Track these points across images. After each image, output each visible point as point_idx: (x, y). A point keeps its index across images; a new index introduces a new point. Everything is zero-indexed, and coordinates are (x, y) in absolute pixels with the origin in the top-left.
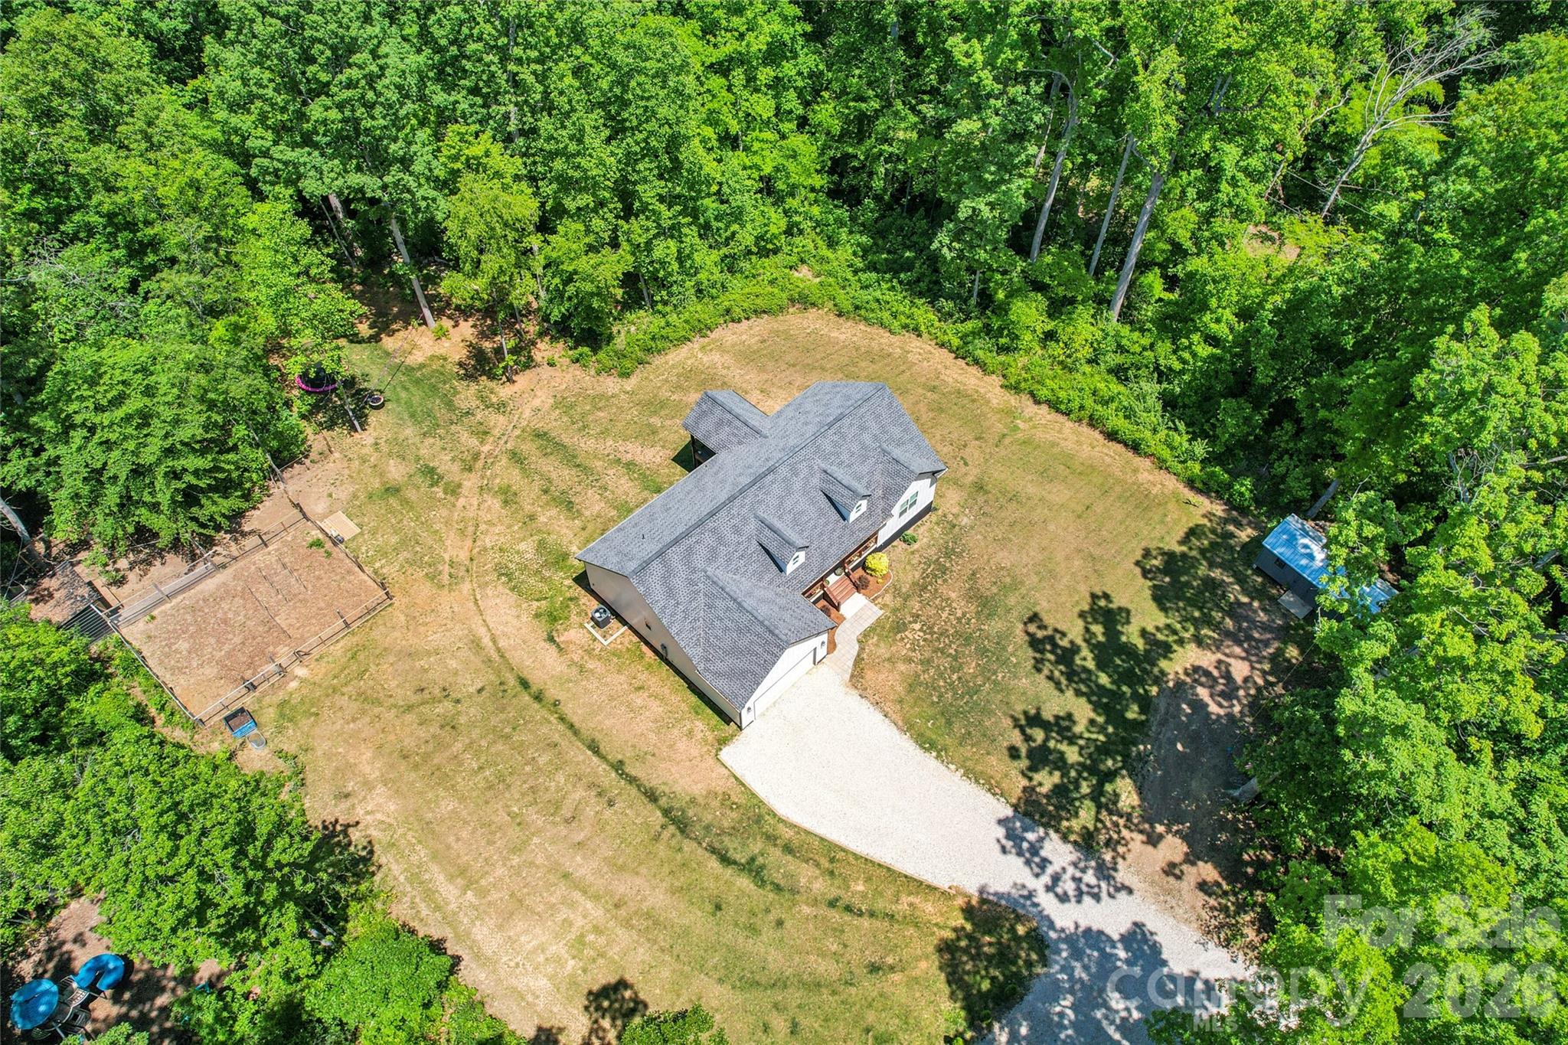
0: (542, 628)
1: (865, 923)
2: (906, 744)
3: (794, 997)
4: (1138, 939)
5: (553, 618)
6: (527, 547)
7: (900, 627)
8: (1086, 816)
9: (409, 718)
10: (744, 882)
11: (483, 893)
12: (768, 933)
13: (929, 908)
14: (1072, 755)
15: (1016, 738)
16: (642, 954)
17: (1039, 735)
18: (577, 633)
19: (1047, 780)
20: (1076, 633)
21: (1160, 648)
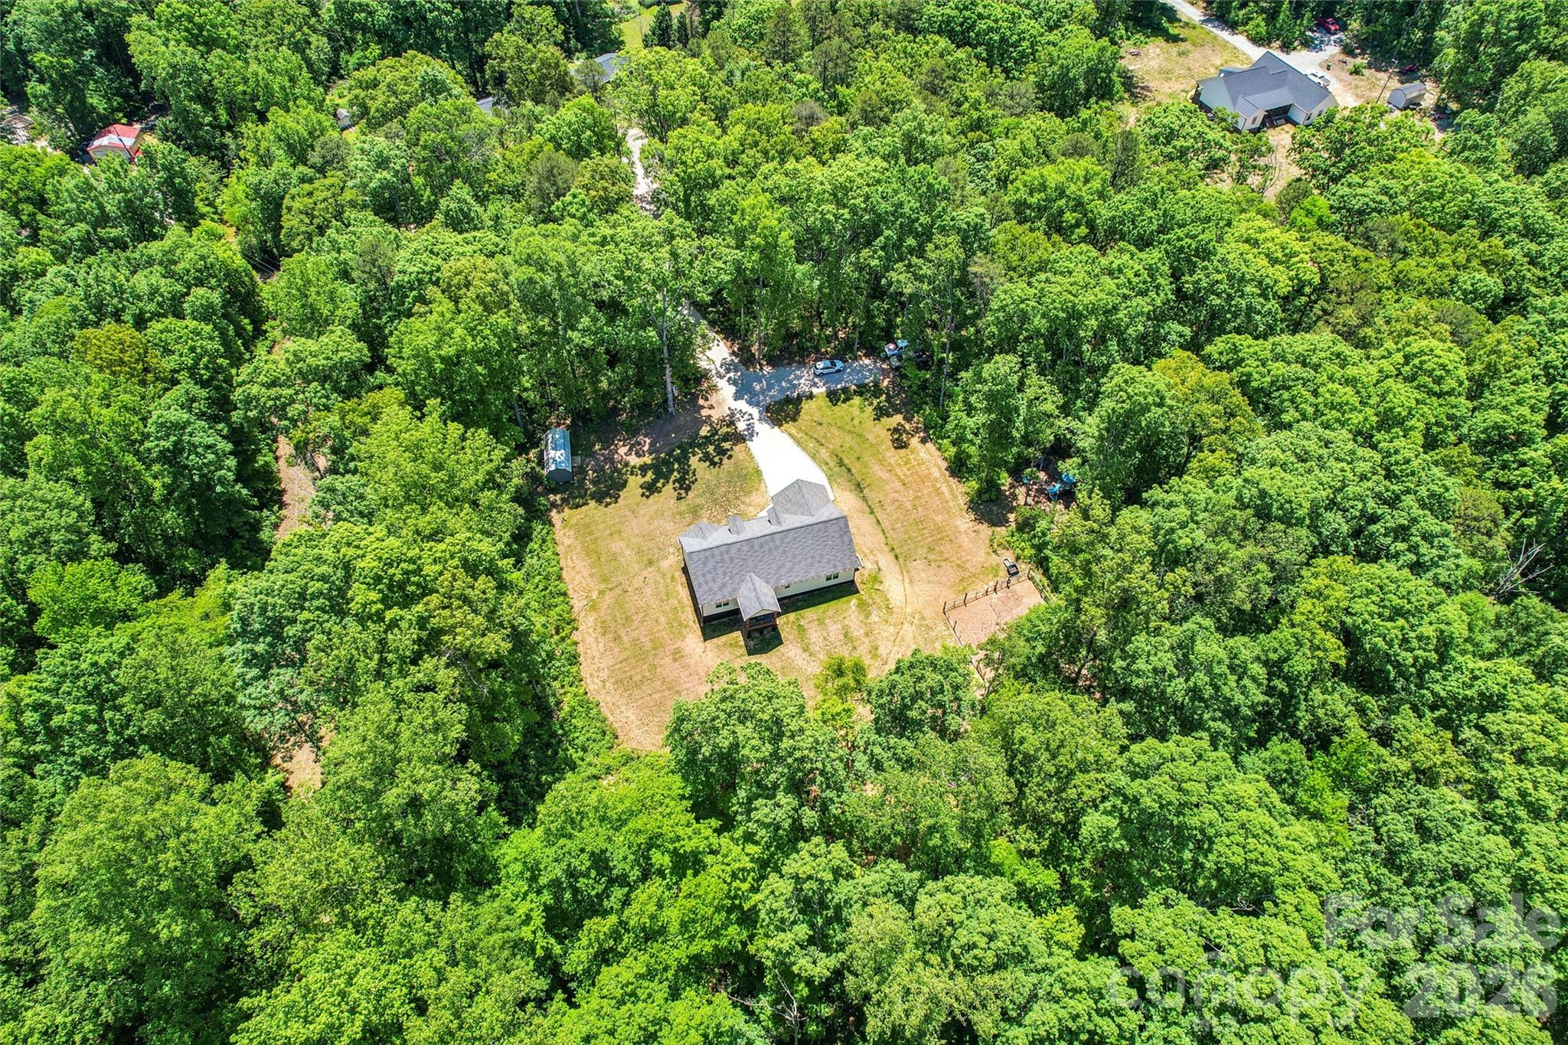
0: (881, 576)
1: (815, 435)
2: (765, 476)
4: (737, 397)
5: (876, 579)
6: (874, 618)
8: (725, 430)
10: (846, 461)
11: (934, 485)
12: (847, 445)
13: (793, 430)
14: (711, 449)
15: (725, 461)
16: (886, 453)
17: (717, 459)
18: (868, 565)
19: (726, 445)
20: (670, 486)
21: (644, 469)
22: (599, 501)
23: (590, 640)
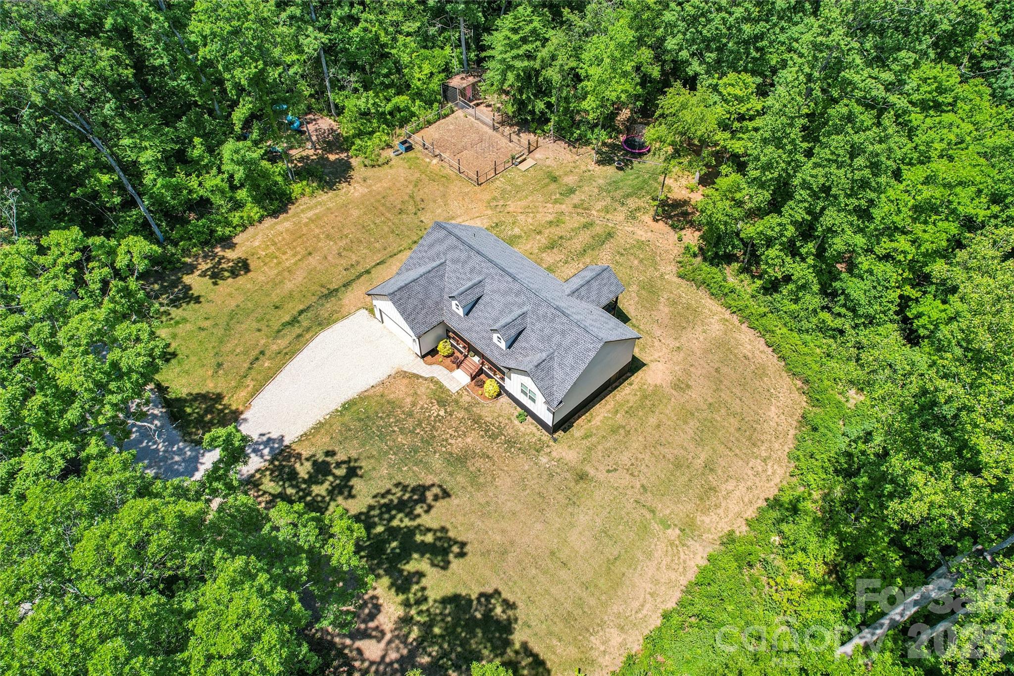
1: (246, 365)
3: (219, 332)
7: (442, 403)
9: (406, 198)
10: (287, 318)
11: (306, 225)
12: (255, 325)
13: (243, 394)
14: (320, 490)
15: (341, 457)
16: (262, 278)
17: (341, 472)
19: (303, 470)
20: (426, 520)
21: (402, 584)
22: (507, 627)
23: (734, 508)
